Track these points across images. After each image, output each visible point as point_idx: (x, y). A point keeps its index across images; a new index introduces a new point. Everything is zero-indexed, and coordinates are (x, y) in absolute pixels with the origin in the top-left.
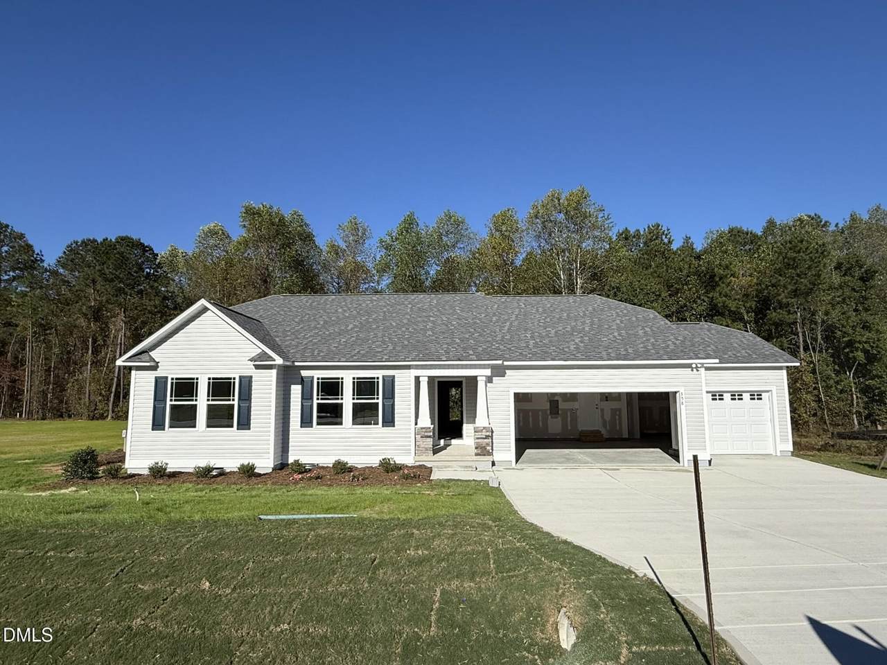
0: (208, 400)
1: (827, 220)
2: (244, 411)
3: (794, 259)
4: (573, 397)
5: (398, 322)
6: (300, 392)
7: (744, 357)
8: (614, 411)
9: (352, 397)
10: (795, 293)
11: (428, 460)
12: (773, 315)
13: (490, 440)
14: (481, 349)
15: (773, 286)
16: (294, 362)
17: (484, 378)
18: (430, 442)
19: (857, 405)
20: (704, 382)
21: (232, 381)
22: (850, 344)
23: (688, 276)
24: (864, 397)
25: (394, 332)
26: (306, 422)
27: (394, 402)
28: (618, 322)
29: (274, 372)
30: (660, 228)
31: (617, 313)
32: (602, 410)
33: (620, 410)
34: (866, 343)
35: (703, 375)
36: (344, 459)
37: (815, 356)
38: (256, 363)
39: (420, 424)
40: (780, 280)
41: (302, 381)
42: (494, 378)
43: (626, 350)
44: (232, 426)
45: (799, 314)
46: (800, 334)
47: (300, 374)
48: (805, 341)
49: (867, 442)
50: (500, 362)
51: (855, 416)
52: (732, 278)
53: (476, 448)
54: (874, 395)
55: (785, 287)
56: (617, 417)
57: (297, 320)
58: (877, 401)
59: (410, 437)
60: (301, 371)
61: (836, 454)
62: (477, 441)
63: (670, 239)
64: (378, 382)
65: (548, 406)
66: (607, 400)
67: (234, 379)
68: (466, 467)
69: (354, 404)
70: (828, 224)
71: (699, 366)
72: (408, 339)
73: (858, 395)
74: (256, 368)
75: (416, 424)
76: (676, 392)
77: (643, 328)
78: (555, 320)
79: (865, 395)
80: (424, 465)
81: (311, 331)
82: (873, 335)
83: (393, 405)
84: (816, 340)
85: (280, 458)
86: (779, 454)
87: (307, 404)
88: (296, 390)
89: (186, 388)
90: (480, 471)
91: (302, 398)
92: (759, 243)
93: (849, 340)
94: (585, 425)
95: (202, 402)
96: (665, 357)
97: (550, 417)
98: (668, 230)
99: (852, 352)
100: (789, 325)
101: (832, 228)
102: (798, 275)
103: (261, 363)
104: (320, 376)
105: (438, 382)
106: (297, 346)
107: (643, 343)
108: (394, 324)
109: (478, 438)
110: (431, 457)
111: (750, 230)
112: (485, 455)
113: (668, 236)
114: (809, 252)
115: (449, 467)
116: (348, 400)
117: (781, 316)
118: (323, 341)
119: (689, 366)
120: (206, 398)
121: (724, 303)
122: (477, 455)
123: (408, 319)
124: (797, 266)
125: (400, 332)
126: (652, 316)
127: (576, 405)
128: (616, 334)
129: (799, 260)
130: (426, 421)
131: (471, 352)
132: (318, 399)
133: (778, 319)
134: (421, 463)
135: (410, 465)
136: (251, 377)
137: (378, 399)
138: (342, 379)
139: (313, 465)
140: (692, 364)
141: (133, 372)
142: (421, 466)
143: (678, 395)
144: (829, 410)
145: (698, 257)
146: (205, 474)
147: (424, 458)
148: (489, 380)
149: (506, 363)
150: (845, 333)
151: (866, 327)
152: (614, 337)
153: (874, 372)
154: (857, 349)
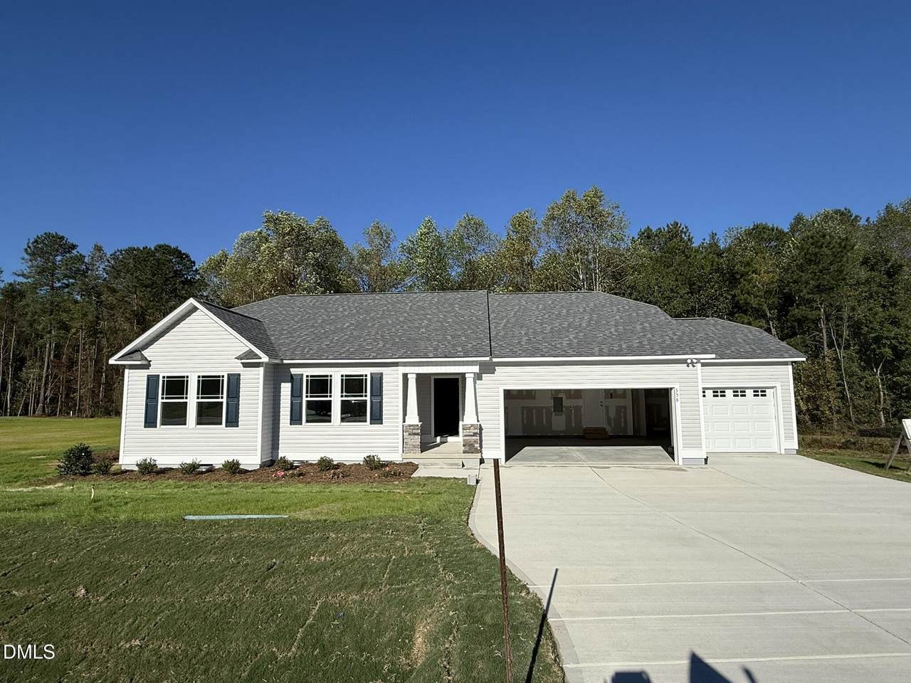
0: (198, 398)
1: (857, 214)
2: (232, 409)
3: (816, 254)
4: (577, 394)
5: (394, 320)
6: (290, 389)
7: (747, 352)
8: (619, 409)
9: (340, 394)
10: (819, 289)
11: (416, 457)
12: (796, 312)
13: (478, 438)
14: (470, 345)
15: (795, 282)
16: (282, 360)
17: (472, 375)
18: (417, 439)
19: (884, 402)
20: (700, 378)
21: (221, 379)
22: (877, 340)
23: (710, 274)
24: (892, 394)
25: (388, 330)
26: (295, 419)
27: (382, 399)
28: (618, 317)
29: (261, 370)
30: (679, 225)
31: (618, 309)
32: (607, 408)
33: (625, 407)
34: (894, 339)
35: (699, 371)
36: (330, 456)
37: (840, 353)
38: (243, 361)
39: (408, 422)
40: (801, 276)
41: (292, 379)
42: (483, 375)
43: (620, 346)
44: (221, 424)
45: (822, 310)
46: (824, 331)
47: (290, 372)
48: (829, 337)
49: (889, 439)
50: (488, 359)
51: (882, 413)
52: (754, 275)
53: (464, 446)
54: (902, 392)
55: (807, 283)
56: (622, 415)
57: (296, 319)
58: (905, 398)
59: (398, 435)
60: (291, 369)
61: (856, 452)
62: (466, 438)
63: (689, 236)
64: (366, 379)
65: (551, 403)
66: (612, 398)
67: (223, 376)
68: (452, 464)
69: (342, 401)
70: (858, 219)
71: (695, 361)
72: (400, 337)
73: (886, 392)
74: (244, 367)
75: (404, 422)
76: (671, 389)
77: (641, 324)
78: (554, 316)
79: (893, 392)
80: (411, 462)
81: (307, 329)
82: (902, 331)
83: (381, 403)
84: (841, 336)
85: (270, 455)
86: (783, 452)
87: (297, 401)
88: (286, 388)
89: (176, 386)
90: (467, 469)
91: (292, 396)
92: (785, 239)
93: (876, 336)
94: (588, 423)
95: (192, 399)
96: (660, 352)
97: (553, 414)
98: (686, 227)
99: (879, 348)
100: (813, 321)
101: (863, 222)
102: (821, 271)
103: (248, 361)
104: (310, 374)
105: (435, 379)
106: (289, 344)
107: (639, 338)
108: (390, 322)
109: (466, 436)
110: (419, 455)
111: (775, 226)
112: (473, 453)
113: (687, 234)
114: (832, 246)
115: (435, 464)
116: (336, 398)
117: (803, 312)
118: (317, 339)
119: (684, 362)
120: (196, 396)
121: (746, 300)
122: (464, 452)
123: (405, 317)
124: (819, 262)
125: (393, 330)
126: (653, 311)
127: (580, 402)
128: (613, 330)
129: (822, 255)
130: (413, 418)
131: (460, 349)
132: (307, 397)
133: (801, 315)
134: (408, 461)
135: (398, 462)
136: (239, 375)
137: (366, 396)
138: (331, 376)
139: (302, 462)
140: (687, 359)
141: (127, 371)
142: (408, 463)
143: (673, 391)
144: (855, 407)
145: (720, 255)
146: (192, 470)
147: (411, 455)
148: (478, 377)
149: (495, 360)
150: (872, 328)
151: (895, 322)
152: (611, 332)
153: (902, 369)
154: (884, 345)
